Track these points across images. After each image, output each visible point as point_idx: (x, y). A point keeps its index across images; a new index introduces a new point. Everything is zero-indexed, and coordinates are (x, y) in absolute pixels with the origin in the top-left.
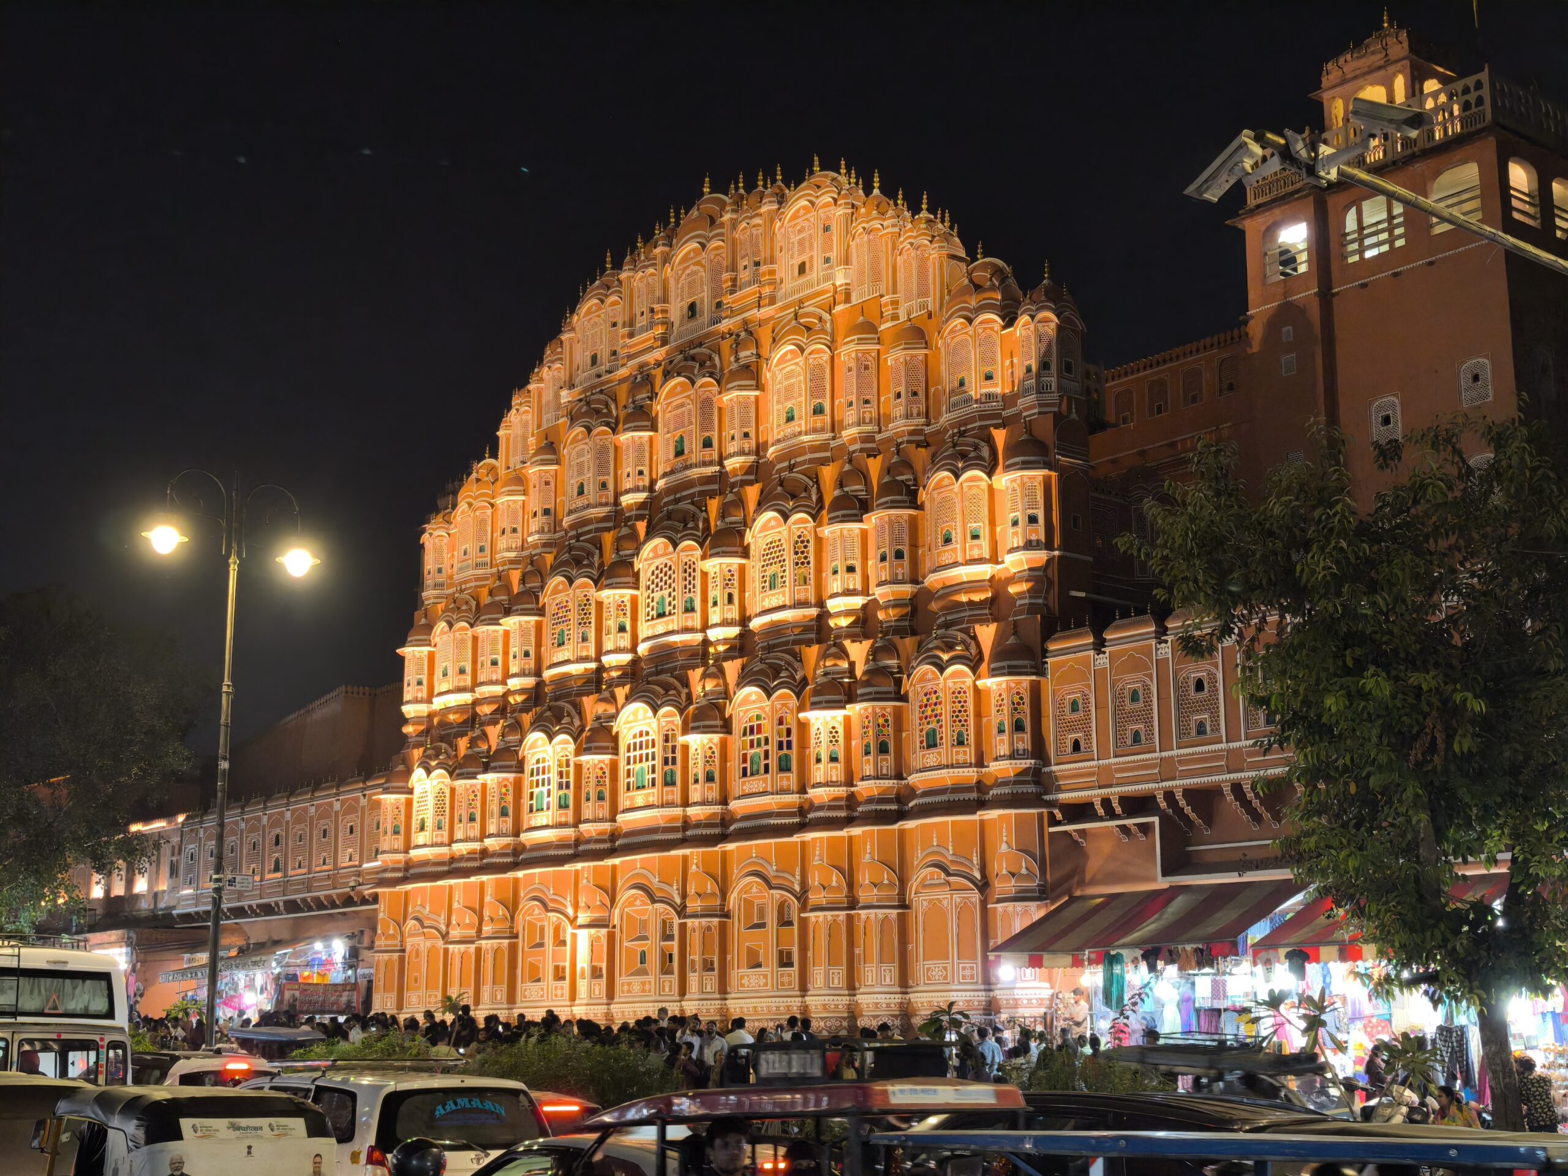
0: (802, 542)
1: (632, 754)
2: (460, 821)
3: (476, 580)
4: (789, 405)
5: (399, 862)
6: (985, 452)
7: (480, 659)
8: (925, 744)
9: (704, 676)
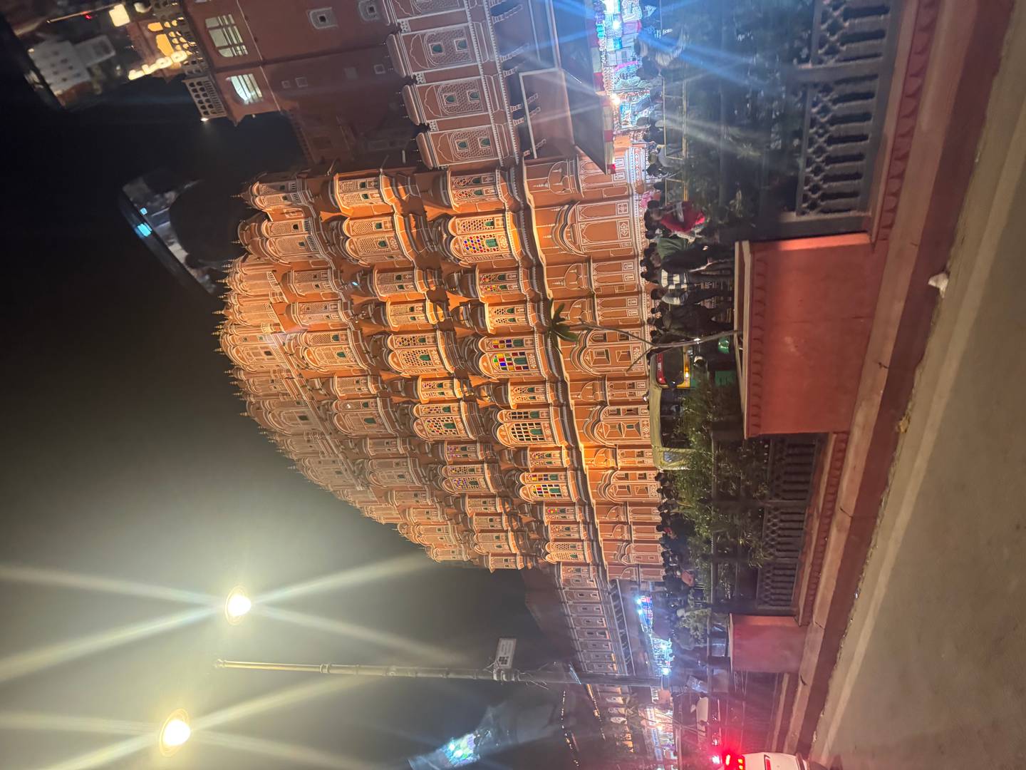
0: (403, 342)
1: (525, 438)
2: (570, 535)
3: (454, 532)
4: (336, 356)
5: (594, 569)
6: (334, 223)
7: (490, 528)
8: (495, 248)
9: (481, 398)
